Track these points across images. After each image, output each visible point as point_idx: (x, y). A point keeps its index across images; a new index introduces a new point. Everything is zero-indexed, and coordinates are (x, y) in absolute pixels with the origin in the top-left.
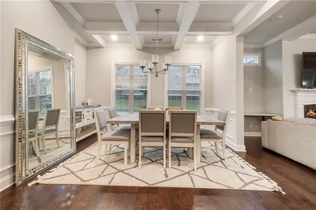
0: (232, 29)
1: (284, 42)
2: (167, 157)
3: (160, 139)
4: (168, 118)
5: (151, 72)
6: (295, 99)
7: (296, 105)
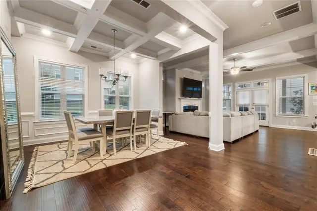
0: (157, 57)
1: (177, 70)
2: (133, 144)
3: (128, 131)
4: (134, 116)
5: (105, 80)
6: (180, 103)
7: (181, 106)
